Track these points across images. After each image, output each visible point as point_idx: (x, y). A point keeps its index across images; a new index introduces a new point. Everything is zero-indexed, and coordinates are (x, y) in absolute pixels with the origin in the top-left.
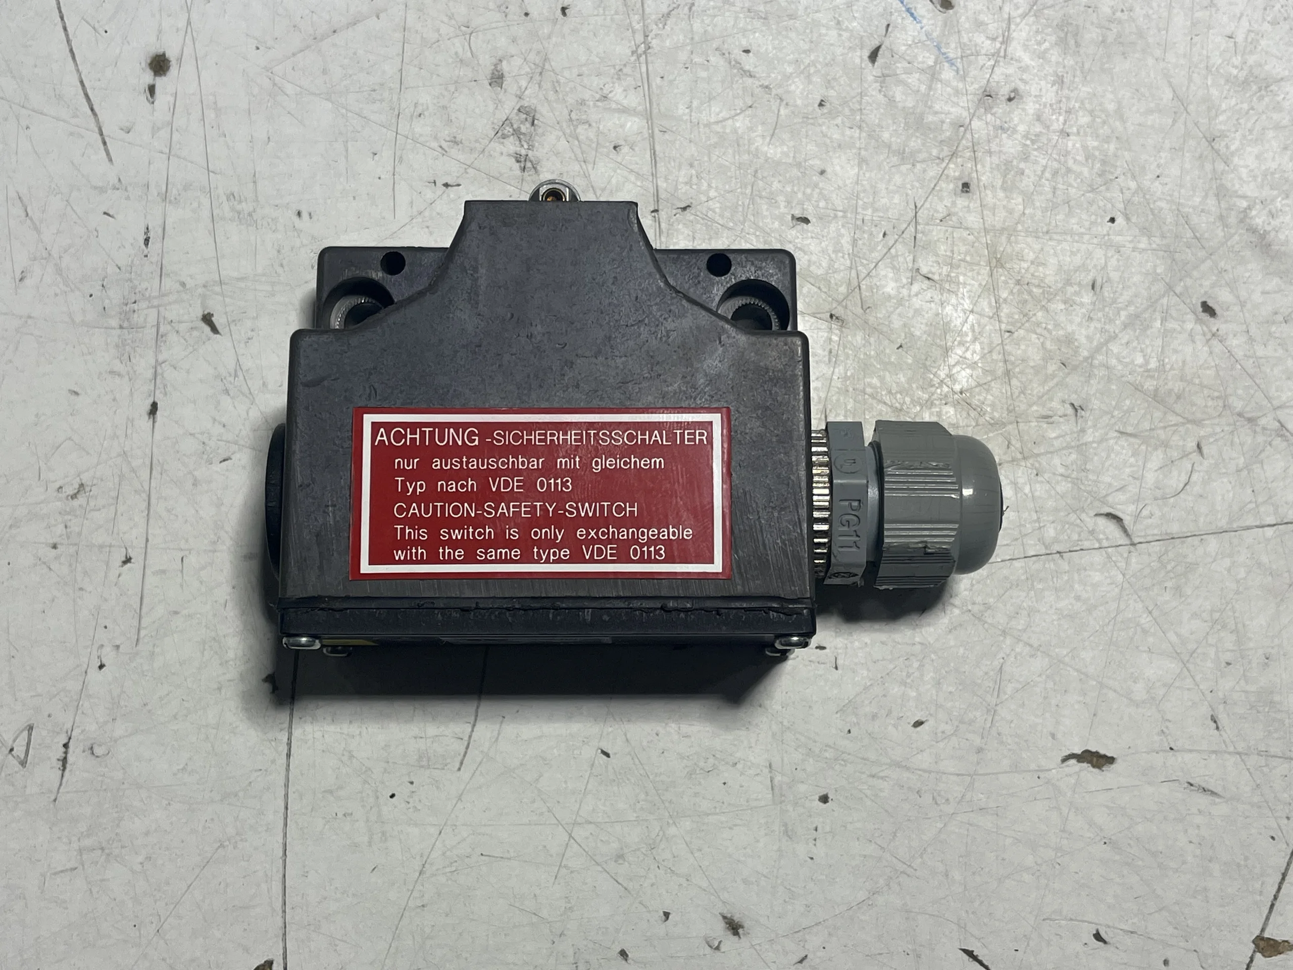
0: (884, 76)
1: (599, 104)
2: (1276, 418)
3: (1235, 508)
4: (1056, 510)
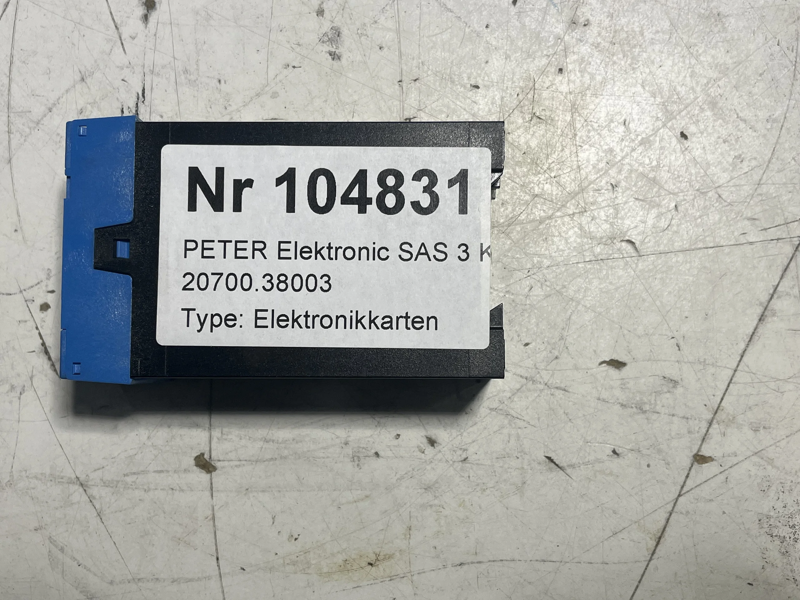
0: (520, 12)
1: (372, 25)
2: (717, 193)
3: (693, 238)
4: (601, 238)
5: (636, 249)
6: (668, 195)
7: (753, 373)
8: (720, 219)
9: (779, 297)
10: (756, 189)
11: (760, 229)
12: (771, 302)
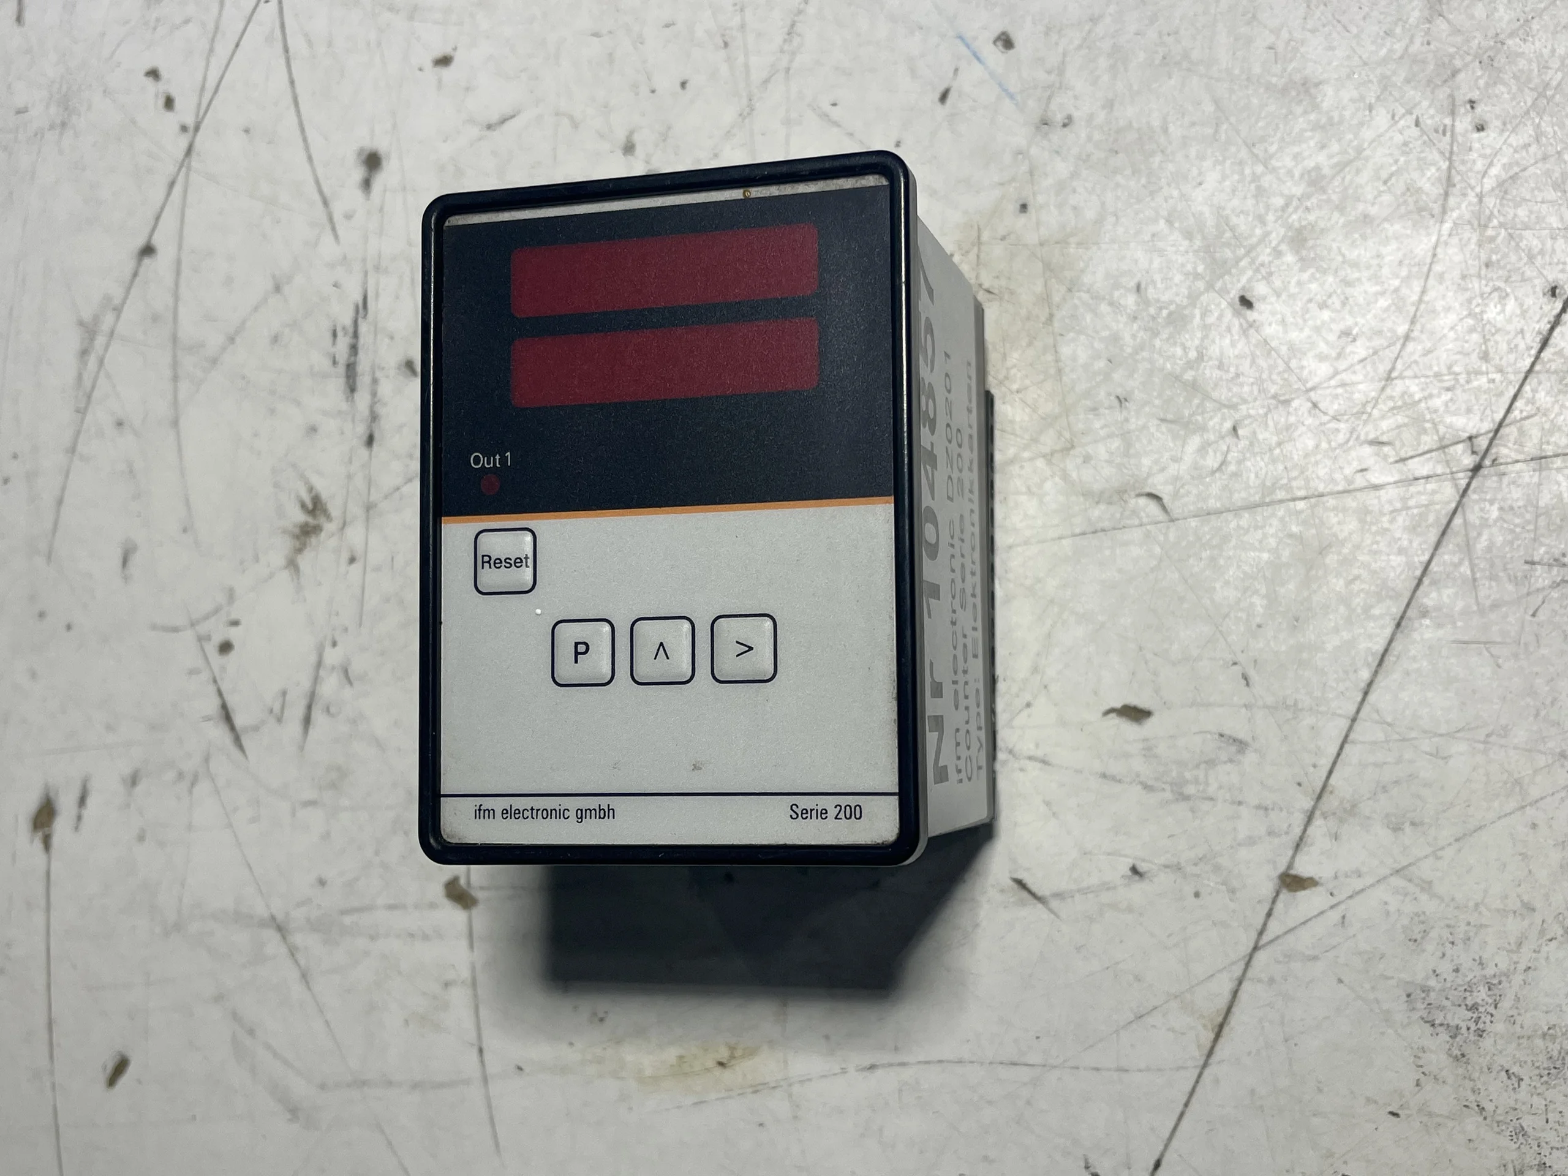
0: (952, 114)
2: (1309, 400)
3: (1268, 484)
4: (1102, 493)
5: (1164, 508)
6: (1219, 409)
7: (1389, 725)
8: (1317, 446)
9: (1434, 583)
10: (1383, 389)
11: (1392, 460)
12: (1419, 593)
